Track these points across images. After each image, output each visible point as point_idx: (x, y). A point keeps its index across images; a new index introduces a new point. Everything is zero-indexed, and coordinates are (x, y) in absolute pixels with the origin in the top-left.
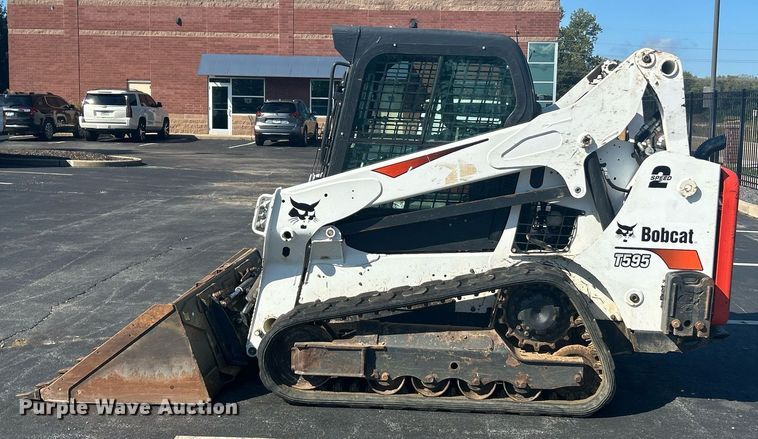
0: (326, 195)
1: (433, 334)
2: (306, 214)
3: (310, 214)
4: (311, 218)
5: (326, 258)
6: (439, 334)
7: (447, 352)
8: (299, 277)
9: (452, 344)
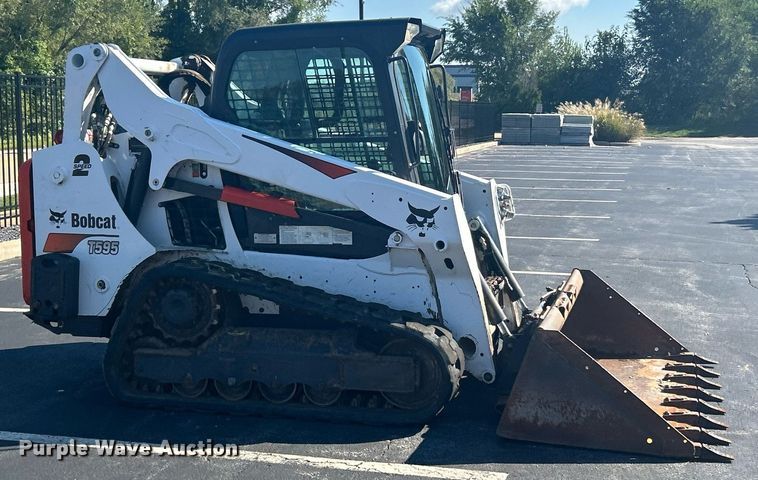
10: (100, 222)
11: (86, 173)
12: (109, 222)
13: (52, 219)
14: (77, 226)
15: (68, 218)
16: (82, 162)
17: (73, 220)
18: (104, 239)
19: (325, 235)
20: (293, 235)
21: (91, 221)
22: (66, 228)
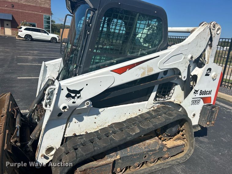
0: (87, 85)
1: (137, 145)
2: (76, 96)
3: (78, 95)
4: (78, 97)
5: (80, 113)
6: (139, 144)
7: (144, 152)
8: (65, 125)
9: (145, 148)
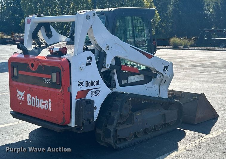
10: (95, 83)
11: (90, 64)
12: (97, 83)
13: (79, 85)
14: (87, 86)
15: (84, 83)
16: (89, 60)
17: (86, 84)
18: (96, 90)
19: (138, 78)
20: (131, 79)
21: (92, 84)
22: (84, 88)
